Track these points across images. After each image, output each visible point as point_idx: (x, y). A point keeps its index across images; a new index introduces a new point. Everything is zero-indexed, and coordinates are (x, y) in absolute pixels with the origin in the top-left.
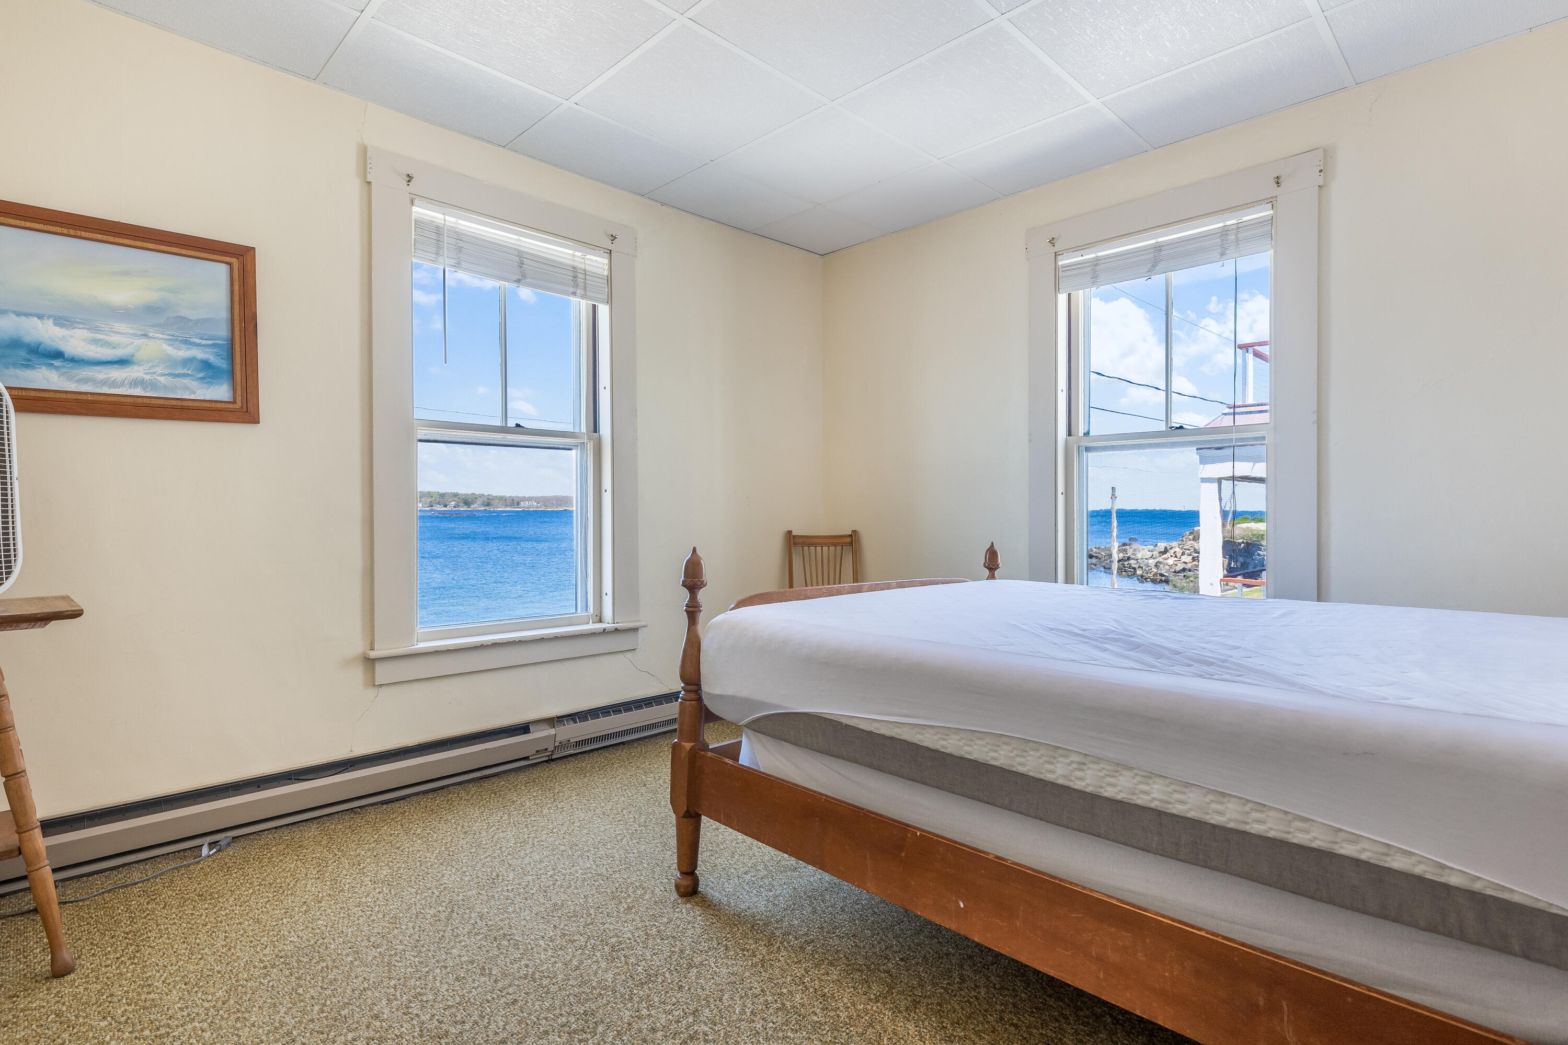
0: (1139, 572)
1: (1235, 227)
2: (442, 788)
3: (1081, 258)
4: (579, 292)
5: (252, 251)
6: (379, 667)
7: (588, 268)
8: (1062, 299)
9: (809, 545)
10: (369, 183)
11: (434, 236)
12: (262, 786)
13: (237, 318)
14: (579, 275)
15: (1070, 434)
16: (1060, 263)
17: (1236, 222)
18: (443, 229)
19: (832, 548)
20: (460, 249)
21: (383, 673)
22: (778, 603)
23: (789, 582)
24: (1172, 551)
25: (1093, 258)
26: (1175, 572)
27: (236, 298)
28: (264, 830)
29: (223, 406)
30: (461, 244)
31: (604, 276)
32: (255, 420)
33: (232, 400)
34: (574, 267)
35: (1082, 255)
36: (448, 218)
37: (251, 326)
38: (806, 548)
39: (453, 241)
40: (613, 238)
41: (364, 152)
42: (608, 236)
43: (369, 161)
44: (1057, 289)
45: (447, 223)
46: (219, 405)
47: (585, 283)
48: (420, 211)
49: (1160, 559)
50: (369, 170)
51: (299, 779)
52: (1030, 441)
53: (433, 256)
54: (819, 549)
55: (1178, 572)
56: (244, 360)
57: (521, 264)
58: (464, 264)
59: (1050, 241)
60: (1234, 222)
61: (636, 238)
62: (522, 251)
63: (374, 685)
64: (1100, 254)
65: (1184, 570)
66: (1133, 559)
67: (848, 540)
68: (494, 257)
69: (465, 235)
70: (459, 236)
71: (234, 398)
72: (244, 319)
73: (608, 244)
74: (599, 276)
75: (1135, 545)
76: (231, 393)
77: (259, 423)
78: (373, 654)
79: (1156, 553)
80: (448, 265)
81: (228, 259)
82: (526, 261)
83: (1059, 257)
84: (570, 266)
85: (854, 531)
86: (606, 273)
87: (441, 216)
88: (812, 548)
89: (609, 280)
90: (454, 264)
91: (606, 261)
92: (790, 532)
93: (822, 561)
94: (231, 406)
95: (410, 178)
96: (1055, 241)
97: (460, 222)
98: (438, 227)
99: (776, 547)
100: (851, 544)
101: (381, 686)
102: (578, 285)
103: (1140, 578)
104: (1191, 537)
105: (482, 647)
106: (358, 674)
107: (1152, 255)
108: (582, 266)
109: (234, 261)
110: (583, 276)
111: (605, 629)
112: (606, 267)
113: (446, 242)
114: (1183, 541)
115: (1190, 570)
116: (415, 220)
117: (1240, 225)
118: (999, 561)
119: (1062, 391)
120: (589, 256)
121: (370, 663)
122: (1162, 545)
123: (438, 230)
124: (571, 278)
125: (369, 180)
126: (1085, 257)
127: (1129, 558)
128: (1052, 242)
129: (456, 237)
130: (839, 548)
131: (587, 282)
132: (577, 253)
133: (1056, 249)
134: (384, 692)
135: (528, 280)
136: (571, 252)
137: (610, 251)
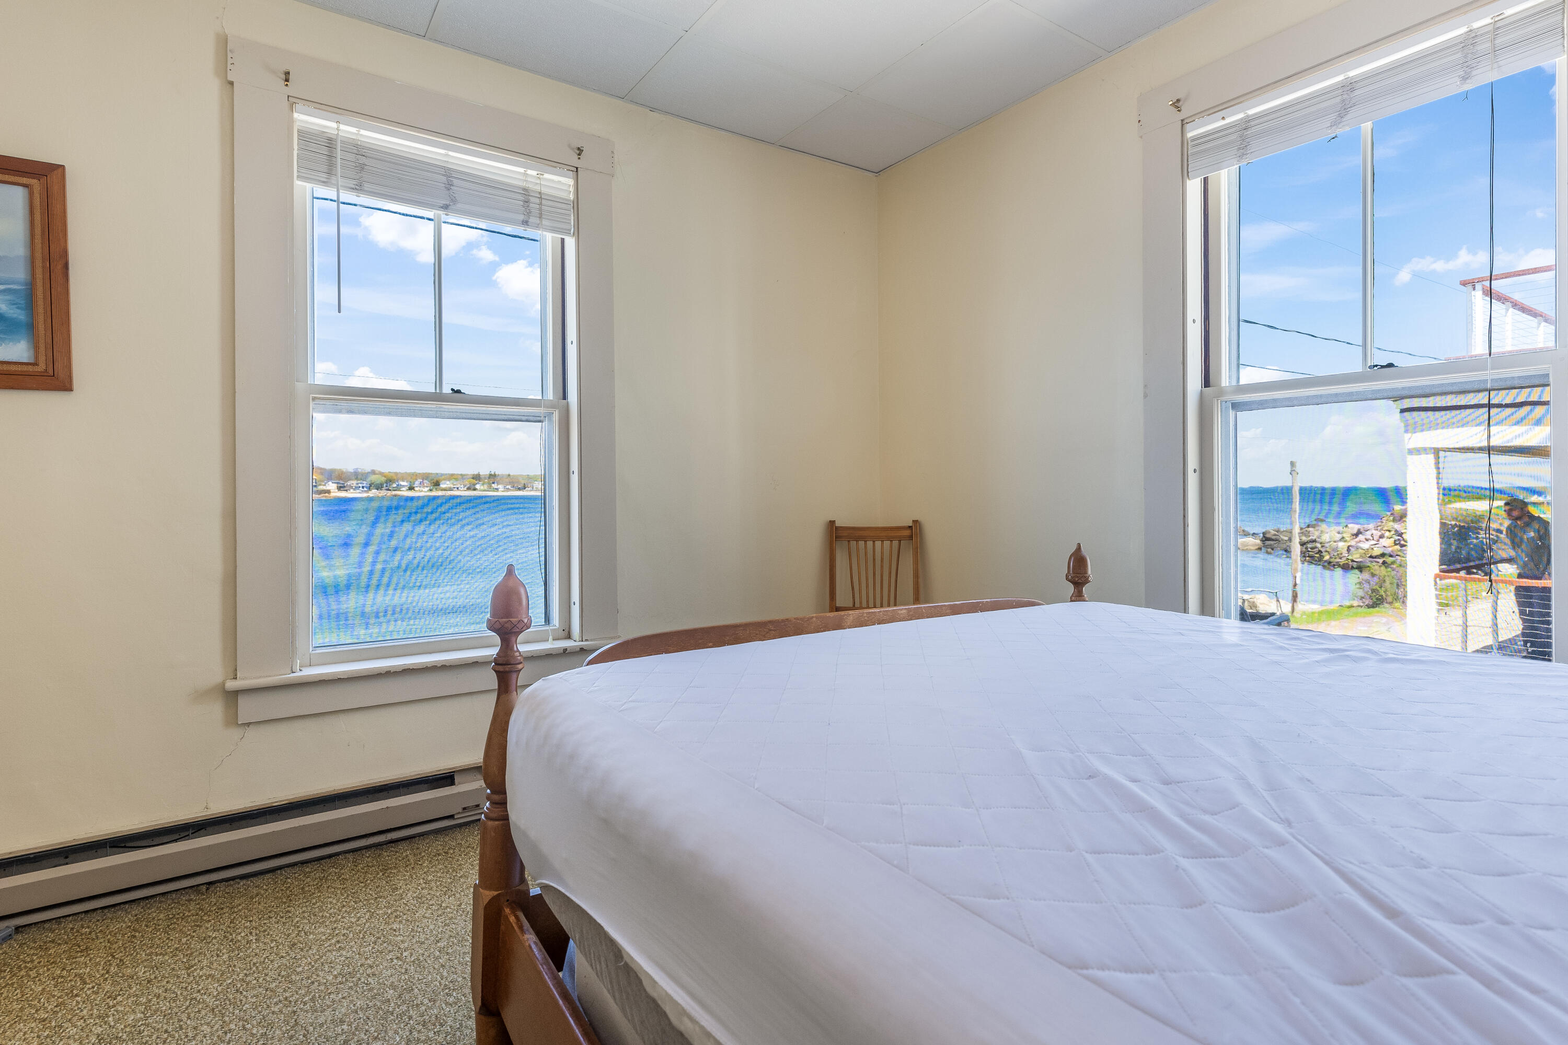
0: (1327, 558)
1: (1491, 28)
2: (330, 856)
3: (1222, 123)
4: (532, 220)
5: (60, 170)
6: (243, 701)
7: (544, 190)
8: (1194, 187)
9: (857, 539)
10: (232, 83)
11: (325, 151)
12: (71, 857)
13: (38, 255)
14: (532, 199)
15: (1207, 383)
16: (1190, 135)
17: (1491, 21)
18: (336, 140)
19: (887, 543)
20: (362, 167)
21: (248, 708)
22: (664, 655)
23: (830, 586)
24: (1369, 533)
25: (1241, 119)
26: (1371, 557)
27: (38, 231)
28: (69, 916)
29: (19, 368)
30: (363, 160)
31: (570, 200)
32: (66, 386)
33: (32, 361)
34: (525, 189)
35: (1223, 118)
36: (342, 127)
37: (60, 267)
38: (853, 543)
39: (351, 157)
40: (580, 151)
41: (223, 43)
42: (573, 149)
43: (230, 55)
44: (1185, 173)
45: (340, 134)
46: (13, 368)
47: (540, 209)
48: (304, 119)
49: (1353, 543)
50: (229, 67)
51: (125, 847)
52: (1146, 396)
53: (325, 175)
54: (870, 543)
55: (1376, 557)
56: (49, 309)
57: (449, 186)
58: (367, 186)
59: (1173, 104)
60: (1488, 20)
61: (613, 152)
62: (450, 169)
63: (237, 723)
64: (1251, 112)
65: (1383, 555)
66: (1318, 543)
67: (907, 533)
68: (411, 176)
69: (370, 149)
70: (359, 150)
71: (36, 357)
72: (49, 258)
73: (573, 160)
74: (564, 202)
75: (1323, 526)
76: (32, 352)
77: (71, 390)
78: (231, 685)
79: (1347, 536)
80: (342, 186)
81: (25, 180)
82: (455, 182)
83: (1188, 127)
84: (519, 187)
85: (915, 522)
86: (572, 197)
87: (334, 125)
88: (862, 543)
89: (576, 204)
90: (354, 186)
91: (571, 182)
92: (832, 523)
93: (874, 560)
94: (30, 368)
95: (287, 77)
96: (1180, 103)
97: (363, 132)
98: (330, 139)
99: (815, 540)
100: (911, 537)
101: (249, 724)
102: (530, 212)
103: (1326, 564)
104: (1391, 518)
105: (388, 674)
106: (216, 710)
107: (1338, 99)
108: (538, 188)
109: (33, 182)
110: (538, 201)
111: (565, 650)
112: (572, 189)
113: (339, 157)
114: (1382, 522)
115: (1391, 556)
116: (299, 131)
117: (1498, 25)
118: (1089, 572)
119: (1194, 321)
120: (546, 176)
121: (232, 697)
122: (1354, 528)
123: (330, 143)
124: (522, 203)
125: (230, 78)
126: (1228, 120)
127: (1314, 541)
128: (1177, 105)
129: (355, 151)
130: (895, 543)
131: (543, 207)
132: (530, 172)
133: (1183, 115)
134: (251, 733)
135: (459, 206)
136: (522, 170)
137: (577, 168)
